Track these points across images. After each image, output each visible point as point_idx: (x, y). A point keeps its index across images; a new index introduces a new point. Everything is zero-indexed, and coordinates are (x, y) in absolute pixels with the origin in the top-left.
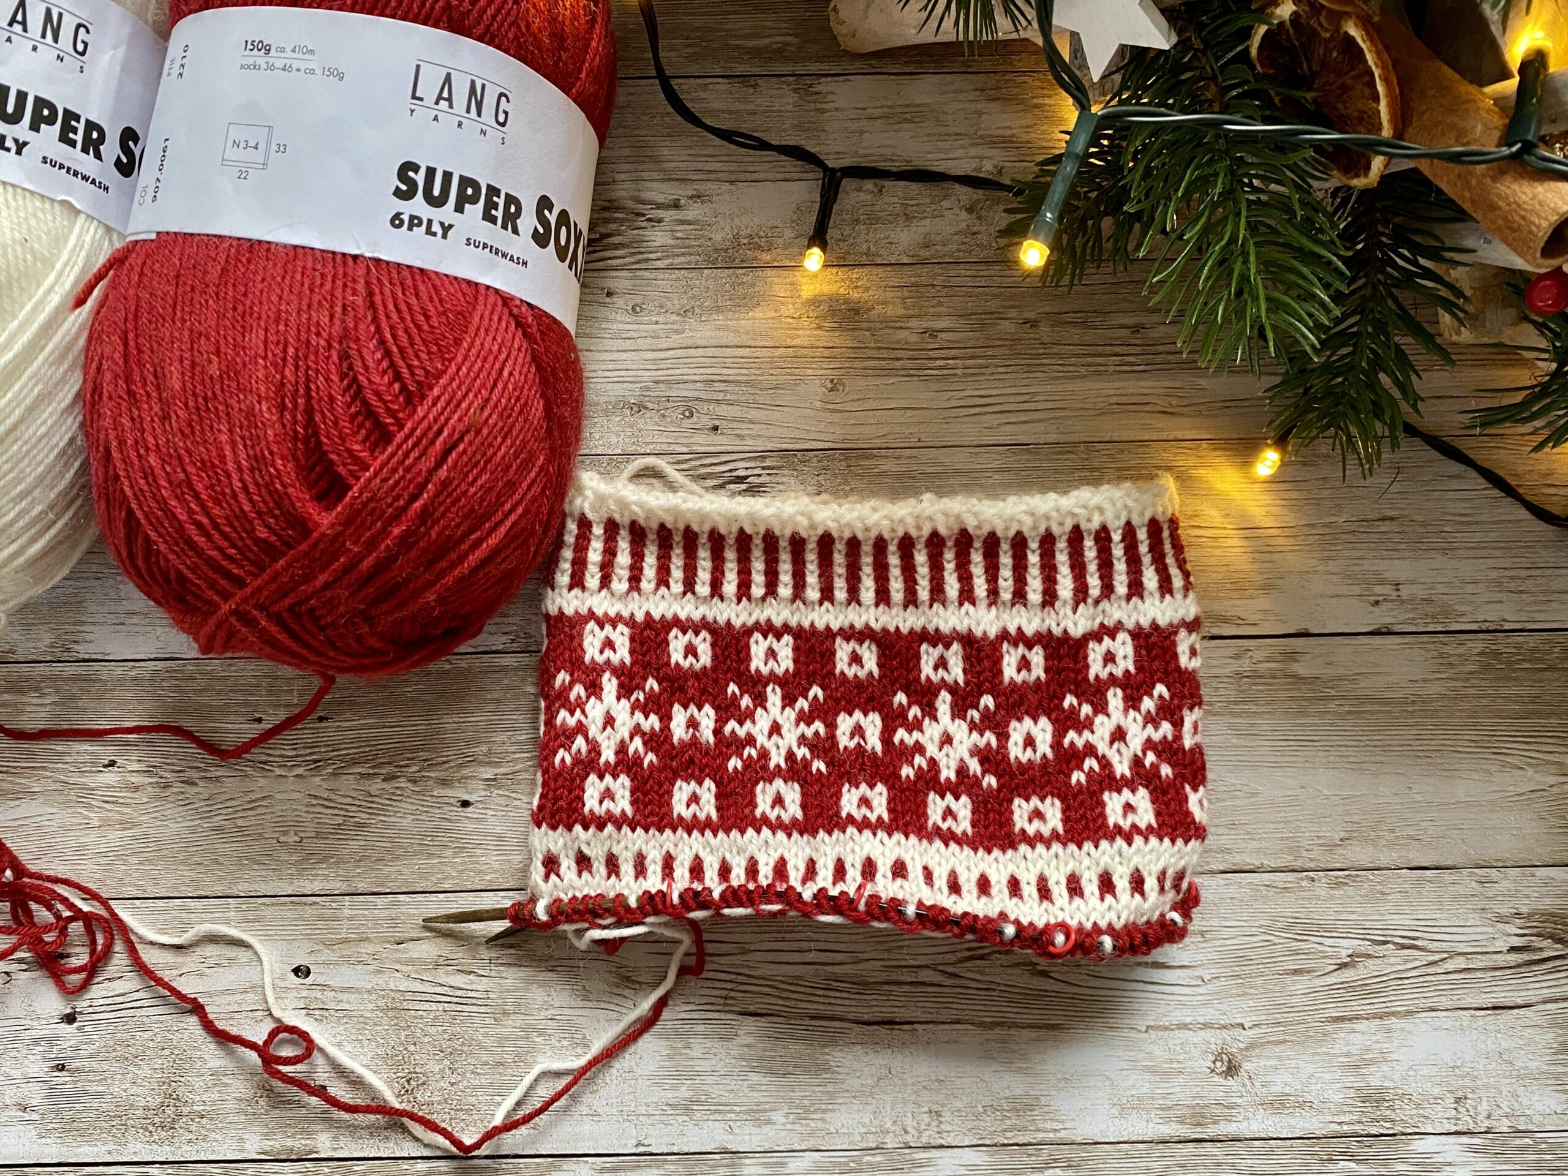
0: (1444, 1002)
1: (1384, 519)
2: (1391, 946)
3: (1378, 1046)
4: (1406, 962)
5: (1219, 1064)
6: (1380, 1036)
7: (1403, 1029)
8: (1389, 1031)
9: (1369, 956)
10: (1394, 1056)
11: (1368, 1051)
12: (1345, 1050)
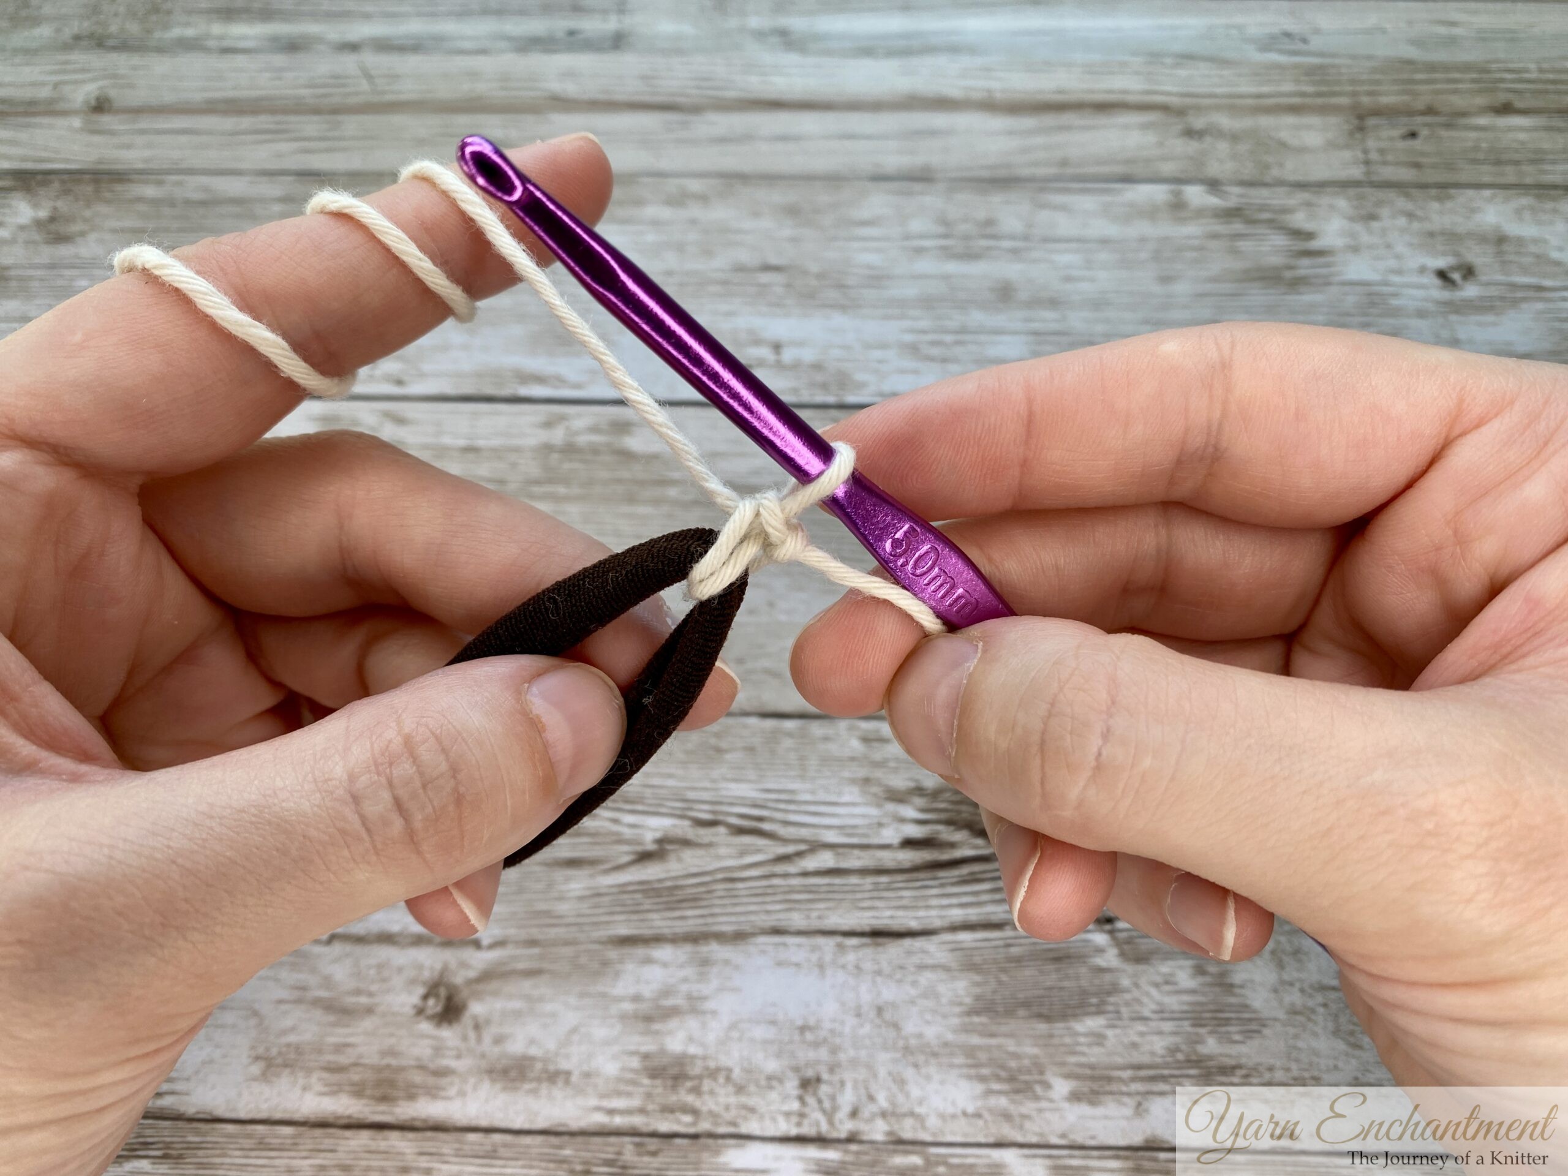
0: (797, 920)
1: (767, 268)
2: (722, 830)
3: (684, 988)
4: (742, 854)
5: (431, 1002)
6: (689, 972)
7: (727, 962)
8: (705, 962)
9: (686, 843)
10: (710, 1005)
11: (667, 992)
12: (632, 991)
